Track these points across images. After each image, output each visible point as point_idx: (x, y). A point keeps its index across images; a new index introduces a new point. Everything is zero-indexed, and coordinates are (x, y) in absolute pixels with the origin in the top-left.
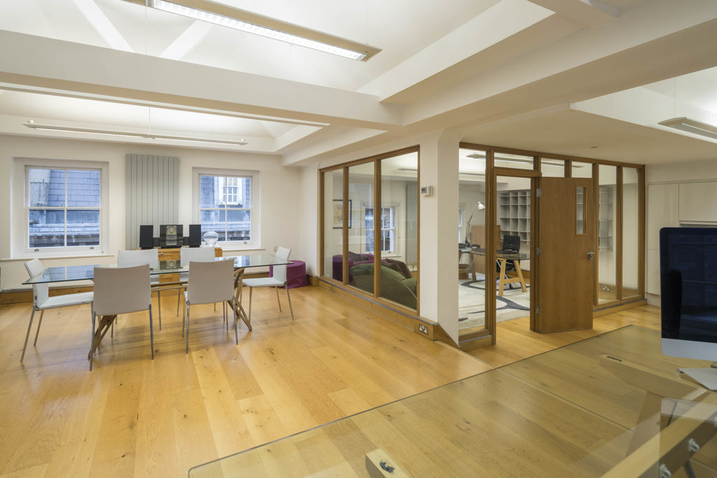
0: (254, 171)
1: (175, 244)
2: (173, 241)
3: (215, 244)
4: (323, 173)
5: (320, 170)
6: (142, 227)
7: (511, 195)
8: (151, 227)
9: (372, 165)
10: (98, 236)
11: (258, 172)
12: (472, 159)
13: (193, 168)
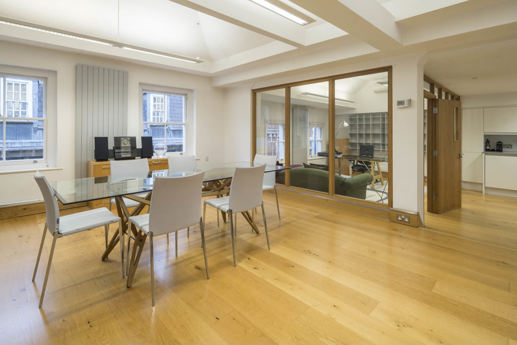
0: (188, 90)
1: (129, 155)
2: (127, 152)
3: (164, 155)
4: (256, 93)
5: (253, 90)
6: (97, 139)
7: (371, 117)
8: (106, 139)
9: (326, 84)
10: (41, 151)
11: (192, 91)
12: (379, 84)
13: (141, 84)
